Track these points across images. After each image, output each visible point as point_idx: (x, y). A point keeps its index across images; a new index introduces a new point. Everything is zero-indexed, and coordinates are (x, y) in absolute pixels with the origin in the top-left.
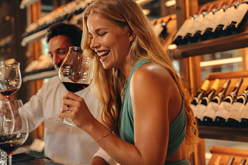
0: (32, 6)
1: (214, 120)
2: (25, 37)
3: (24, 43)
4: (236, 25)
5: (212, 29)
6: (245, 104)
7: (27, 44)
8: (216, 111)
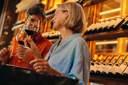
0: (21, 12)
1: (95, 72)
2: (14, 26)
3: (13, 29)
4: (114, 27)
5: (102, 28)
6: (112, 66)
7: (14, 30)
8: (98, 68)
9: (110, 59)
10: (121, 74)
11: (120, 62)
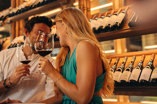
9: (115, 63)
10: (137, 81)
11: (130, 65)
